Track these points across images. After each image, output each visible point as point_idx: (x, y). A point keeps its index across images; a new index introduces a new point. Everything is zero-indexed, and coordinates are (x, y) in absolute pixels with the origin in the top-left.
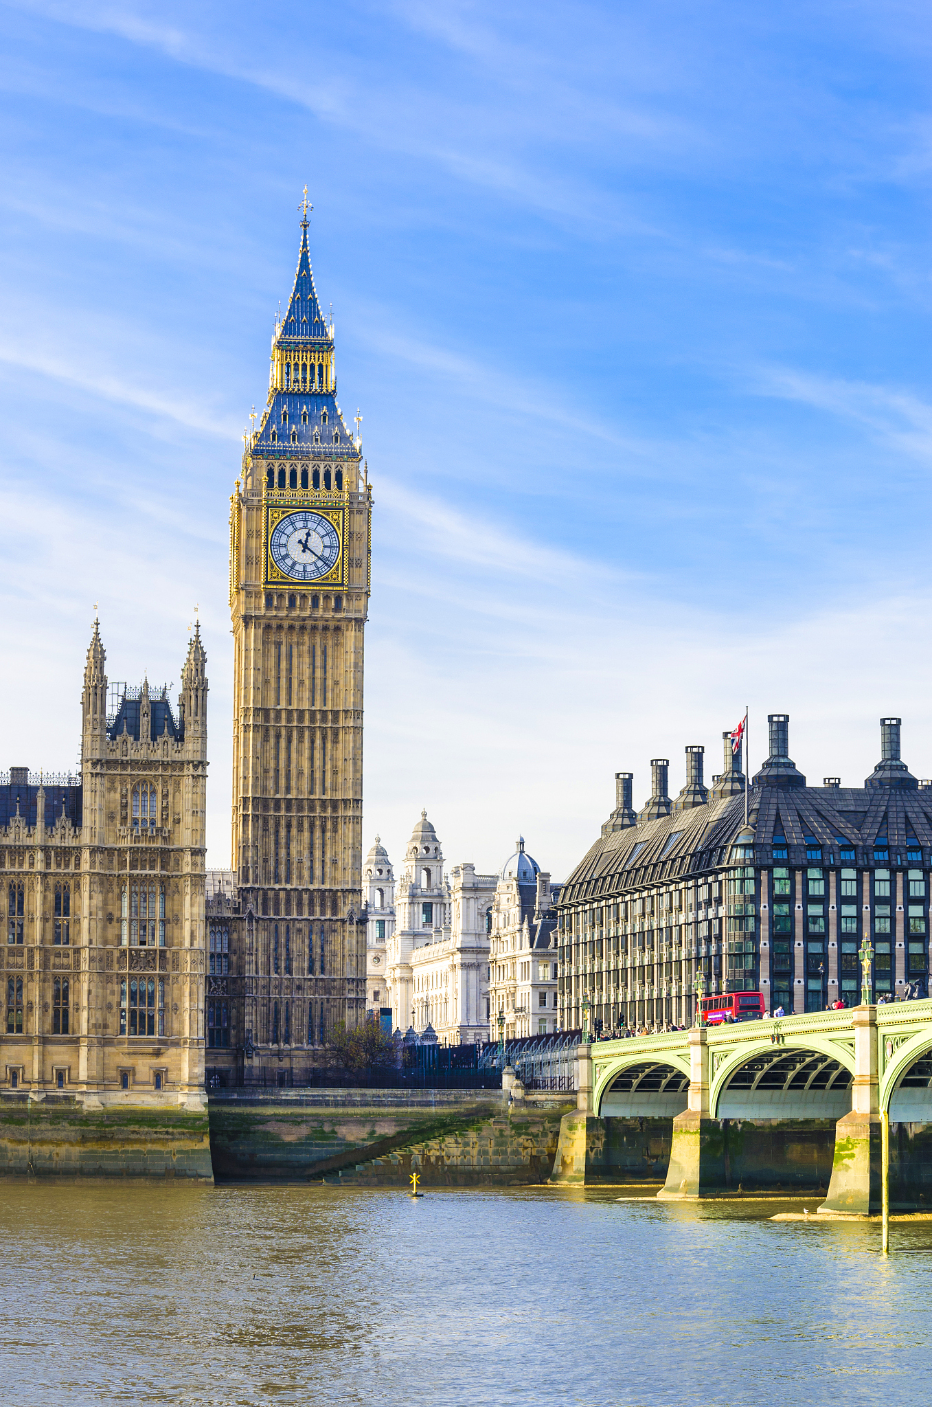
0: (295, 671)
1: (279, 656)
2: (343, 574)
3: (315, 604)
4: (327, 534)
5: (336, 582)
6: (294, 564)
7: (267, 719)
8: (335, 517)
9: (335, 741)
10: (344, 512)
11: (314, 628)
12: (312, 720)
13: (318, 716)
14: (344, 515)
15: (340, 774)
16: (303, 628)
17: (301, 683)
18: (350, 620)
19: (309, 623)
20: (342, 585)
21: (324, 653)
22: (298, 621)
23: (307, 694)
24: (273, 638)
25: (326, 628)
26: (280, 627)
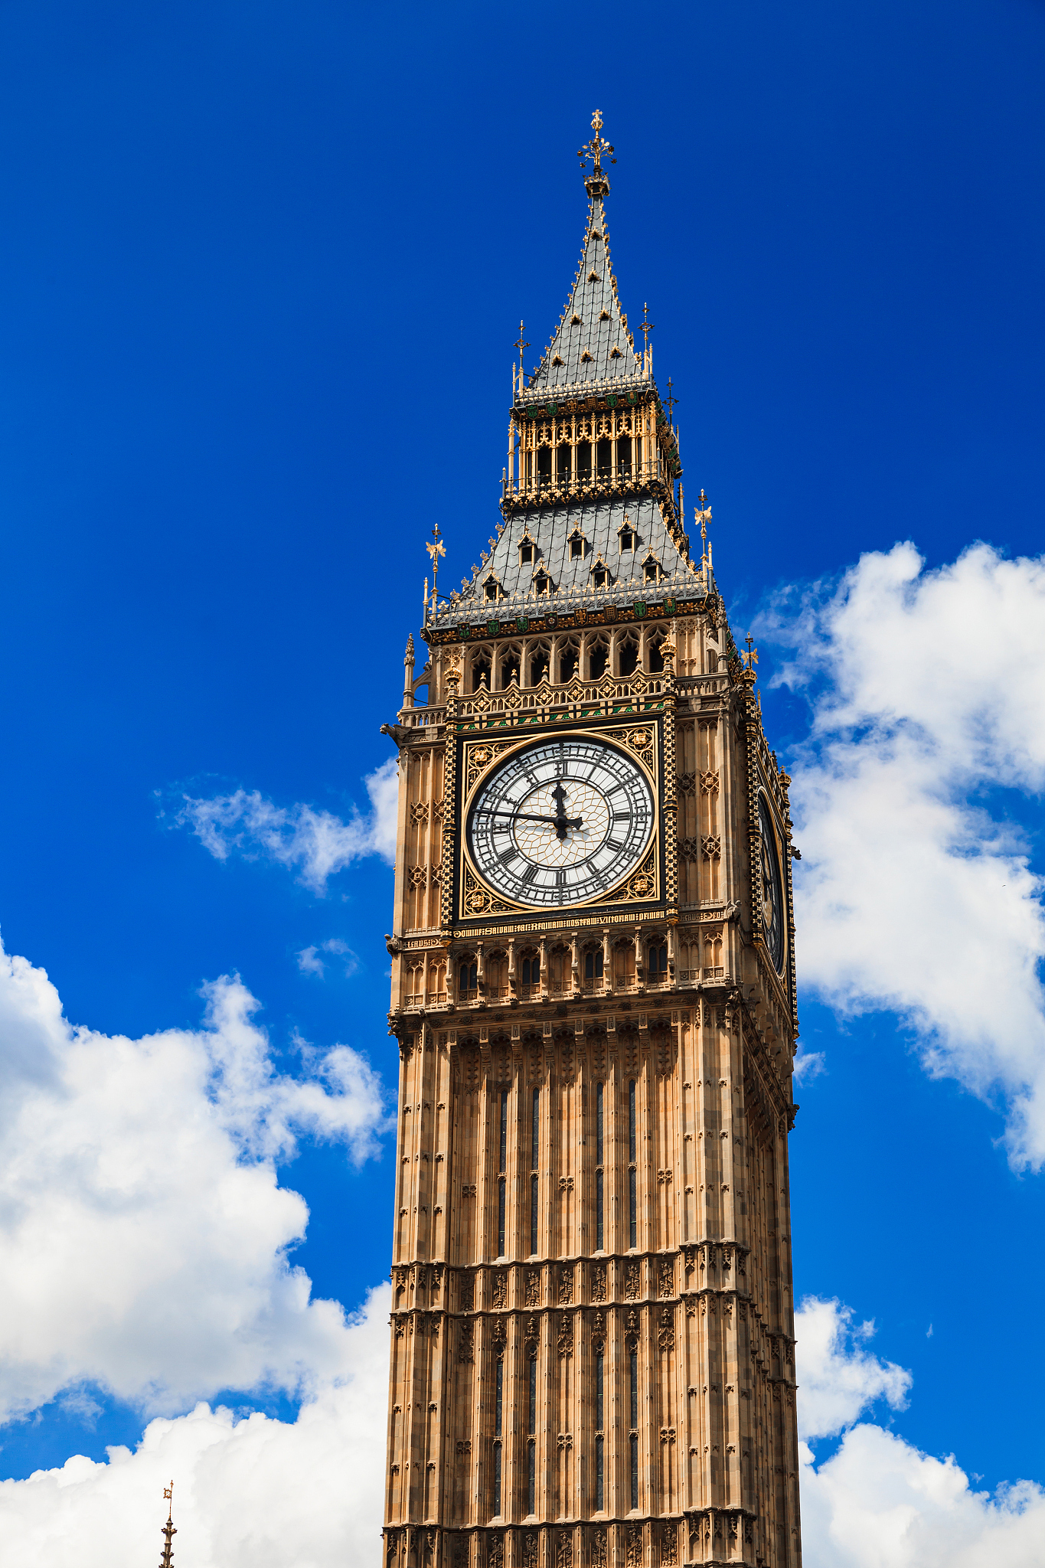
0: (544, 1157)
2: (663, 875)
3: (592, 967)
4: (620, 786)
5: (646, 899)
6: (532, 871)
7: (466, 1297)
8: (640, 738)
10: (661, 724)
12: (596, 1289)
13: (612, 1277)
14: (661, 731)
17: (560, 1189)
19: (578, 1020)
20: (661, 905)
22: (546, 1016)
24: (481, 1071)
25: (627, 1028)
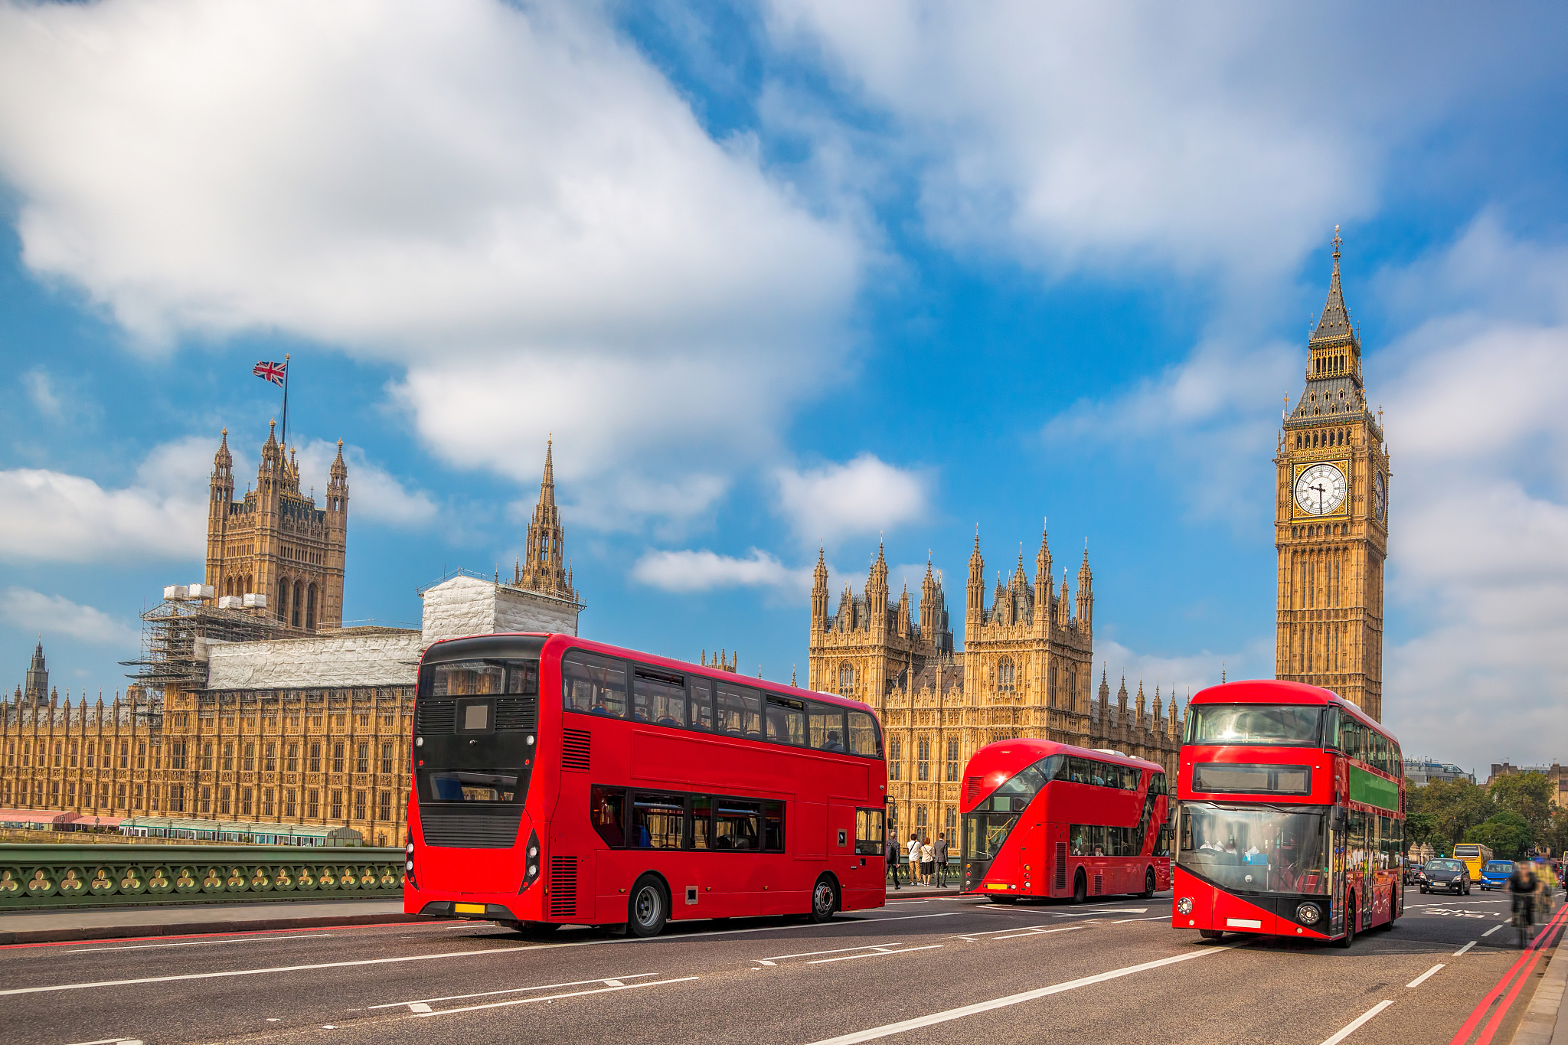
0: (1315, 582)
1: (1305, 573)
2: (1348, 506)
4: (1336, 479)
5: (1343, 513)
6: (1313, 503)
7: (1294, 617)
8: (1342, 465)
9: (1345, 632)
10: (1348, 460)
11: (1329, 550)
12: (1328, 617)
13: (1332, 614)
14: (1348, 462)
15: (1348, 656)
16: (1320, 550)
17: (1320, 590)
18: (1354, 541)
19: (1324, 546)
20: (1347, 514)
21: (1337, 567)
22: (1316, 545)
23: (1323, 599)
24: (1299, 559)
25: (1337, 549)
26: (1304, 551)
